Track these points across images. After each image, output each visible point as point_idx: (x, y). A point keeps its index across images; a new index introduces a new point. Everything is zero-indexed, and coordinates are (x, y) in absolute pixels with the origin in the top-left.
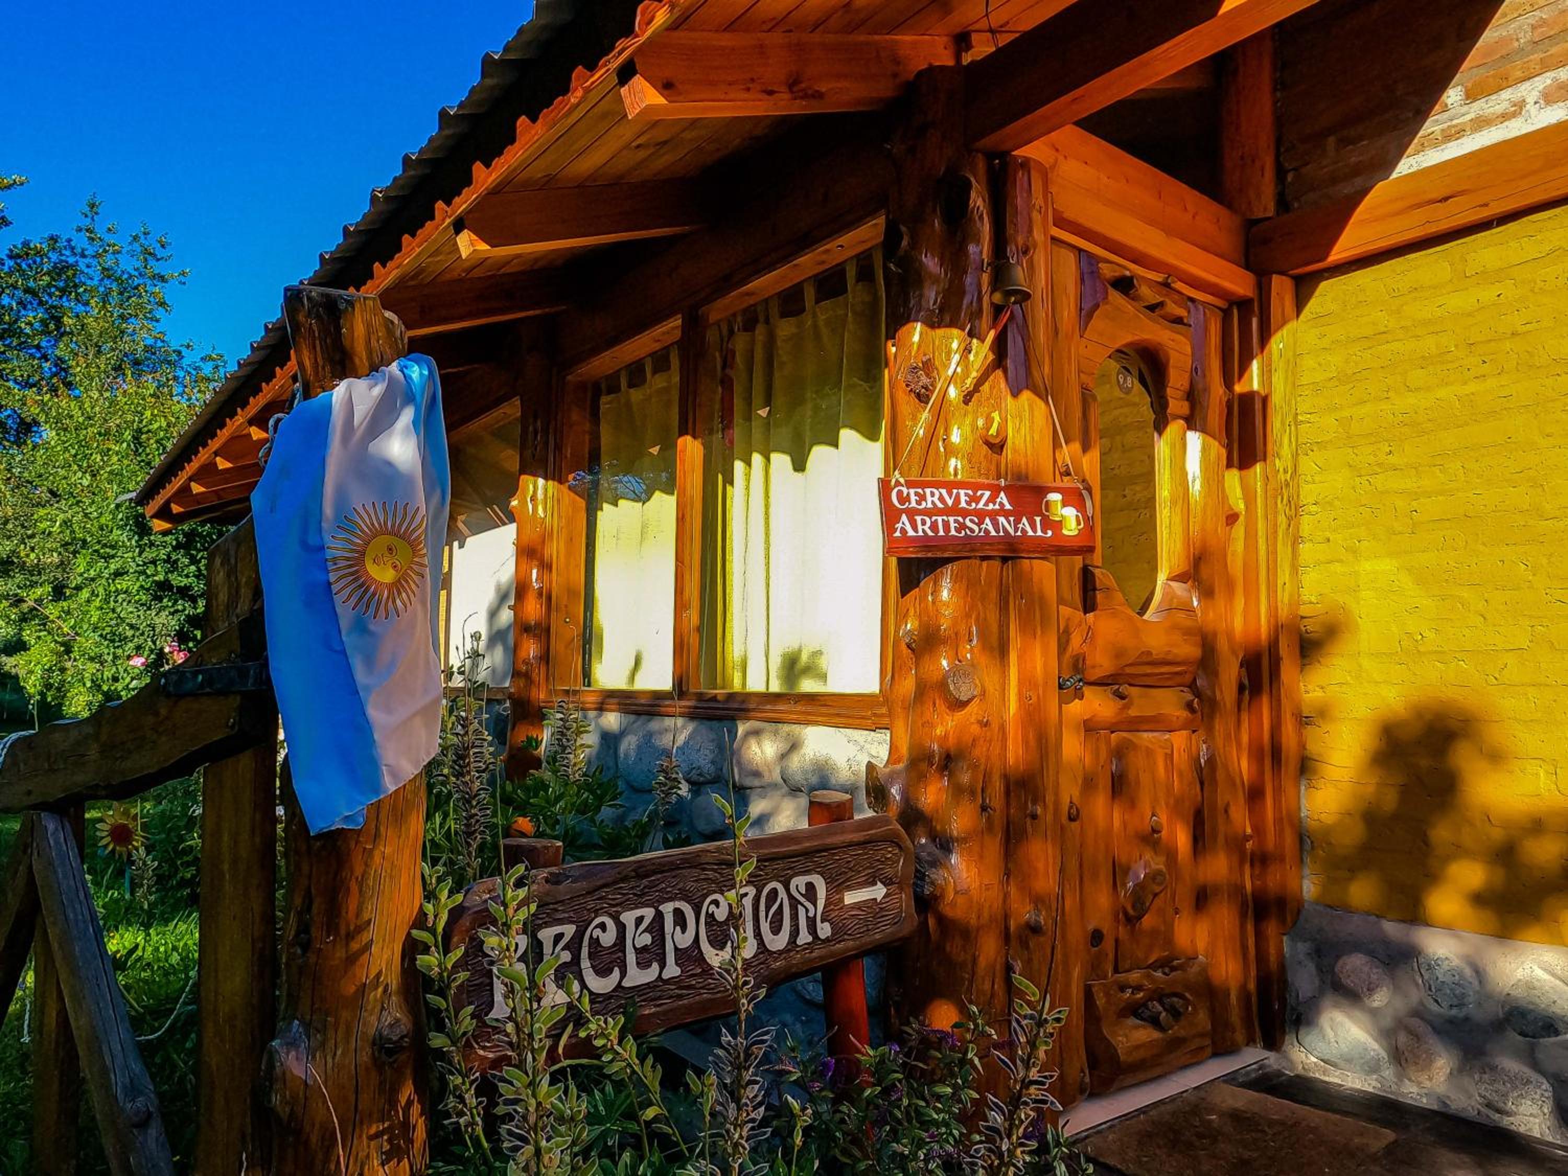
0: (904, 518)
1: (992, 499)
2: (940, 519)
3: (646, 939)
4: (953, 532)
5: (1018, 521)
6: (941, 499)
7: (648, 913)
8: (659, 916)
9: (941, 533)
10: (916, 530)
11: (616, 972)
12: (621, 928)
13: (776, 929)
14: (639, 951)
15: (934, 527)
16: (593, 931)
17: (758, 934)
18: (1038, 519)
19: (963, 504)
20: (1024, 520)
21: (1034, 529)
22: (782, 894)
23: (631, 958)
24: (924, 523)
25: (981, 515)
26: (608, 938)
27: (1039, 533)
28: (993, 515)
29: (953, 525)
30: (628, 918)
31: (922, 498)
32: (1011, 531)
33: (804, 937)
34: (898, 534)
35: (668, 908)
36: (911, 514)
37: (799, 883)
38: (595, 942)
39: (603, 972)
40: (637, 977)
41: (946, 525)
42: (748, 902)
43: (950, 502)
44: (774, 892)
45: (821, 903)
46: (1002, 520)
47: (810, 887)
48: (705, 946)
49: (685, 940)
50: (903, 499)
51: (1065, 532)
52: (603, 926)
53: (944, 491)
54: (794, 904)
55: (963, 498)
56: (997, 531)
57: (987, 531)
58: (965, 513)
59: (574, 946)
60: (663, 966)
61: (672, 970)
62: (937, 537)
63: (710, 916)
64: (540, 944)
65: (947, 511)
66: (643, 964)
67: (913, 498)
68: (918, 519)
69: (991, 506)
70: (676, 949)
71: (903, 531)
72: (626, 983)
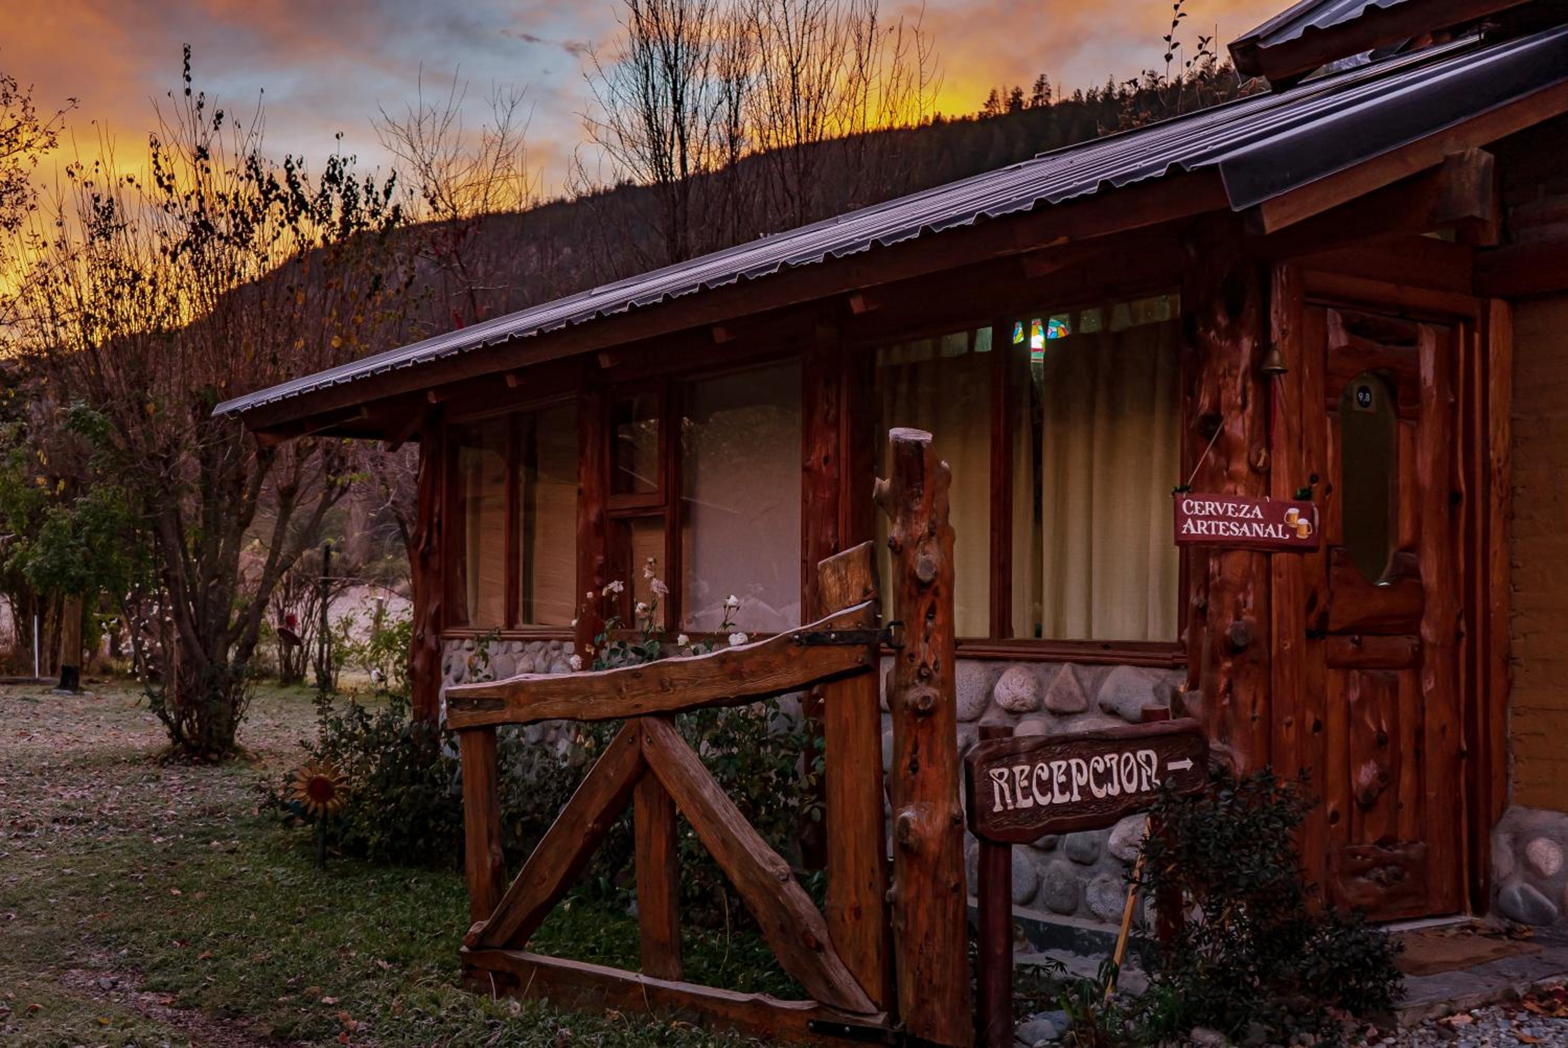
0: (1190, 521)
1: (1249, 511)
2: (1213, 524)
3: (1063, 779)
4: (1221, 532)
5: (1266, 527)
6: (1216, 509)
7: (1064, 764)
8: (1069, 766)
9: (1213, 532)
10: (1196, 529)
11: (1049, 795)
12: (1051, 770)
13: (1130, 780)
14: (1060, 785)
15: (1209, 528)
16: (1037, 771)
17: (1120, 783)
18: (1280, 526)
19: (1230, 514)
20: (1271, 526)
21: (1277, 532)
22: (1132, 760)
23: (1056, 788)
24: (1202, 525)
25: (1241, 521)
26: (1045, 776)
27: (1280, 536)
28: (1249, 522)
29: (1221, 528)
30: (1054, 765)
31: (1202, 508)
32: (1261, 534)
33: (1145, 787)
34: (1184, 532)
35: (1073, 762)
36: (1195, 518)
37: (1142, 754)
38: (1039, 777)
39: (1043, 794)
40: (1059, 799)
41: (1217, 527)
42: (1114, 763)
43: (1221, 512)
44: (1128, 759)
45: (1155, 767)
46: (1255, 525)
47: (1148, 756)
48: (1093, 785)
49: (1082, 781)
50: (1190, 508)
51: (1299, 536)
52: (1042, 768)
53: (1218, 504)
54: (1139, 766)
55: (1230, 509)
56: (1251, 533)
57: (1244, 533)
58: (1230, 519)
59: (1029, 777)
60: (1072, 794)
61: (1076, 797)
62: (1210, 535)
63: (1095, 769)
64: (1014, 774)
65: (1219, 518)
66: (1062, 792)
67: (1197, 508)
68: (1199, 522)
69: (1248, 516)
70: (1079, 786)
71: (1188, 530)
72: (1054, 801)
